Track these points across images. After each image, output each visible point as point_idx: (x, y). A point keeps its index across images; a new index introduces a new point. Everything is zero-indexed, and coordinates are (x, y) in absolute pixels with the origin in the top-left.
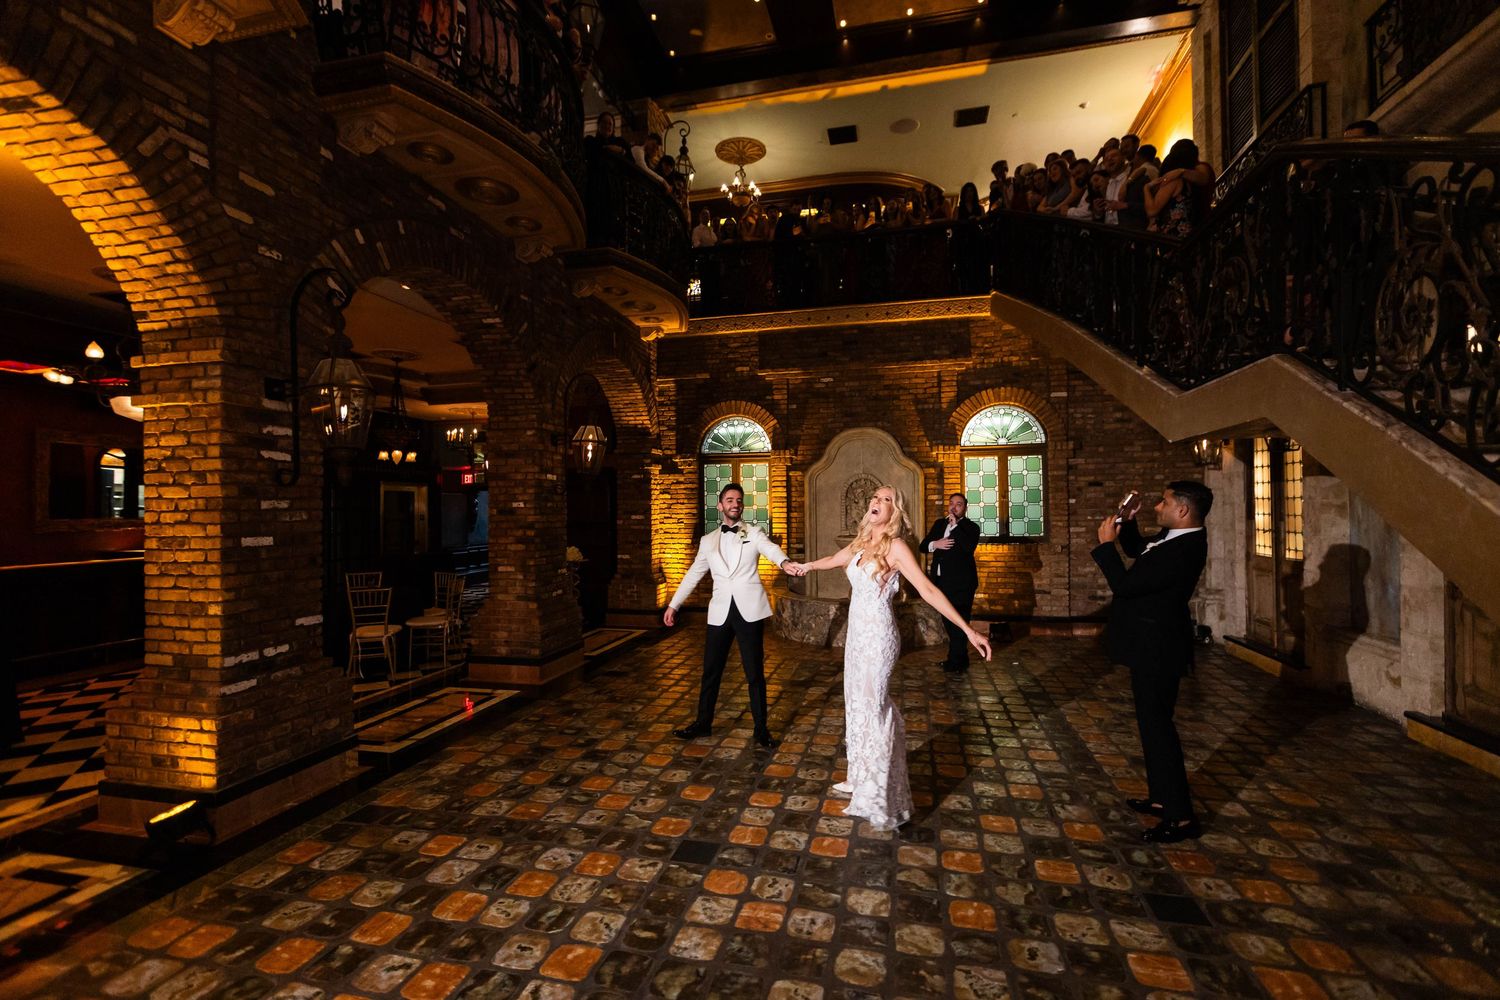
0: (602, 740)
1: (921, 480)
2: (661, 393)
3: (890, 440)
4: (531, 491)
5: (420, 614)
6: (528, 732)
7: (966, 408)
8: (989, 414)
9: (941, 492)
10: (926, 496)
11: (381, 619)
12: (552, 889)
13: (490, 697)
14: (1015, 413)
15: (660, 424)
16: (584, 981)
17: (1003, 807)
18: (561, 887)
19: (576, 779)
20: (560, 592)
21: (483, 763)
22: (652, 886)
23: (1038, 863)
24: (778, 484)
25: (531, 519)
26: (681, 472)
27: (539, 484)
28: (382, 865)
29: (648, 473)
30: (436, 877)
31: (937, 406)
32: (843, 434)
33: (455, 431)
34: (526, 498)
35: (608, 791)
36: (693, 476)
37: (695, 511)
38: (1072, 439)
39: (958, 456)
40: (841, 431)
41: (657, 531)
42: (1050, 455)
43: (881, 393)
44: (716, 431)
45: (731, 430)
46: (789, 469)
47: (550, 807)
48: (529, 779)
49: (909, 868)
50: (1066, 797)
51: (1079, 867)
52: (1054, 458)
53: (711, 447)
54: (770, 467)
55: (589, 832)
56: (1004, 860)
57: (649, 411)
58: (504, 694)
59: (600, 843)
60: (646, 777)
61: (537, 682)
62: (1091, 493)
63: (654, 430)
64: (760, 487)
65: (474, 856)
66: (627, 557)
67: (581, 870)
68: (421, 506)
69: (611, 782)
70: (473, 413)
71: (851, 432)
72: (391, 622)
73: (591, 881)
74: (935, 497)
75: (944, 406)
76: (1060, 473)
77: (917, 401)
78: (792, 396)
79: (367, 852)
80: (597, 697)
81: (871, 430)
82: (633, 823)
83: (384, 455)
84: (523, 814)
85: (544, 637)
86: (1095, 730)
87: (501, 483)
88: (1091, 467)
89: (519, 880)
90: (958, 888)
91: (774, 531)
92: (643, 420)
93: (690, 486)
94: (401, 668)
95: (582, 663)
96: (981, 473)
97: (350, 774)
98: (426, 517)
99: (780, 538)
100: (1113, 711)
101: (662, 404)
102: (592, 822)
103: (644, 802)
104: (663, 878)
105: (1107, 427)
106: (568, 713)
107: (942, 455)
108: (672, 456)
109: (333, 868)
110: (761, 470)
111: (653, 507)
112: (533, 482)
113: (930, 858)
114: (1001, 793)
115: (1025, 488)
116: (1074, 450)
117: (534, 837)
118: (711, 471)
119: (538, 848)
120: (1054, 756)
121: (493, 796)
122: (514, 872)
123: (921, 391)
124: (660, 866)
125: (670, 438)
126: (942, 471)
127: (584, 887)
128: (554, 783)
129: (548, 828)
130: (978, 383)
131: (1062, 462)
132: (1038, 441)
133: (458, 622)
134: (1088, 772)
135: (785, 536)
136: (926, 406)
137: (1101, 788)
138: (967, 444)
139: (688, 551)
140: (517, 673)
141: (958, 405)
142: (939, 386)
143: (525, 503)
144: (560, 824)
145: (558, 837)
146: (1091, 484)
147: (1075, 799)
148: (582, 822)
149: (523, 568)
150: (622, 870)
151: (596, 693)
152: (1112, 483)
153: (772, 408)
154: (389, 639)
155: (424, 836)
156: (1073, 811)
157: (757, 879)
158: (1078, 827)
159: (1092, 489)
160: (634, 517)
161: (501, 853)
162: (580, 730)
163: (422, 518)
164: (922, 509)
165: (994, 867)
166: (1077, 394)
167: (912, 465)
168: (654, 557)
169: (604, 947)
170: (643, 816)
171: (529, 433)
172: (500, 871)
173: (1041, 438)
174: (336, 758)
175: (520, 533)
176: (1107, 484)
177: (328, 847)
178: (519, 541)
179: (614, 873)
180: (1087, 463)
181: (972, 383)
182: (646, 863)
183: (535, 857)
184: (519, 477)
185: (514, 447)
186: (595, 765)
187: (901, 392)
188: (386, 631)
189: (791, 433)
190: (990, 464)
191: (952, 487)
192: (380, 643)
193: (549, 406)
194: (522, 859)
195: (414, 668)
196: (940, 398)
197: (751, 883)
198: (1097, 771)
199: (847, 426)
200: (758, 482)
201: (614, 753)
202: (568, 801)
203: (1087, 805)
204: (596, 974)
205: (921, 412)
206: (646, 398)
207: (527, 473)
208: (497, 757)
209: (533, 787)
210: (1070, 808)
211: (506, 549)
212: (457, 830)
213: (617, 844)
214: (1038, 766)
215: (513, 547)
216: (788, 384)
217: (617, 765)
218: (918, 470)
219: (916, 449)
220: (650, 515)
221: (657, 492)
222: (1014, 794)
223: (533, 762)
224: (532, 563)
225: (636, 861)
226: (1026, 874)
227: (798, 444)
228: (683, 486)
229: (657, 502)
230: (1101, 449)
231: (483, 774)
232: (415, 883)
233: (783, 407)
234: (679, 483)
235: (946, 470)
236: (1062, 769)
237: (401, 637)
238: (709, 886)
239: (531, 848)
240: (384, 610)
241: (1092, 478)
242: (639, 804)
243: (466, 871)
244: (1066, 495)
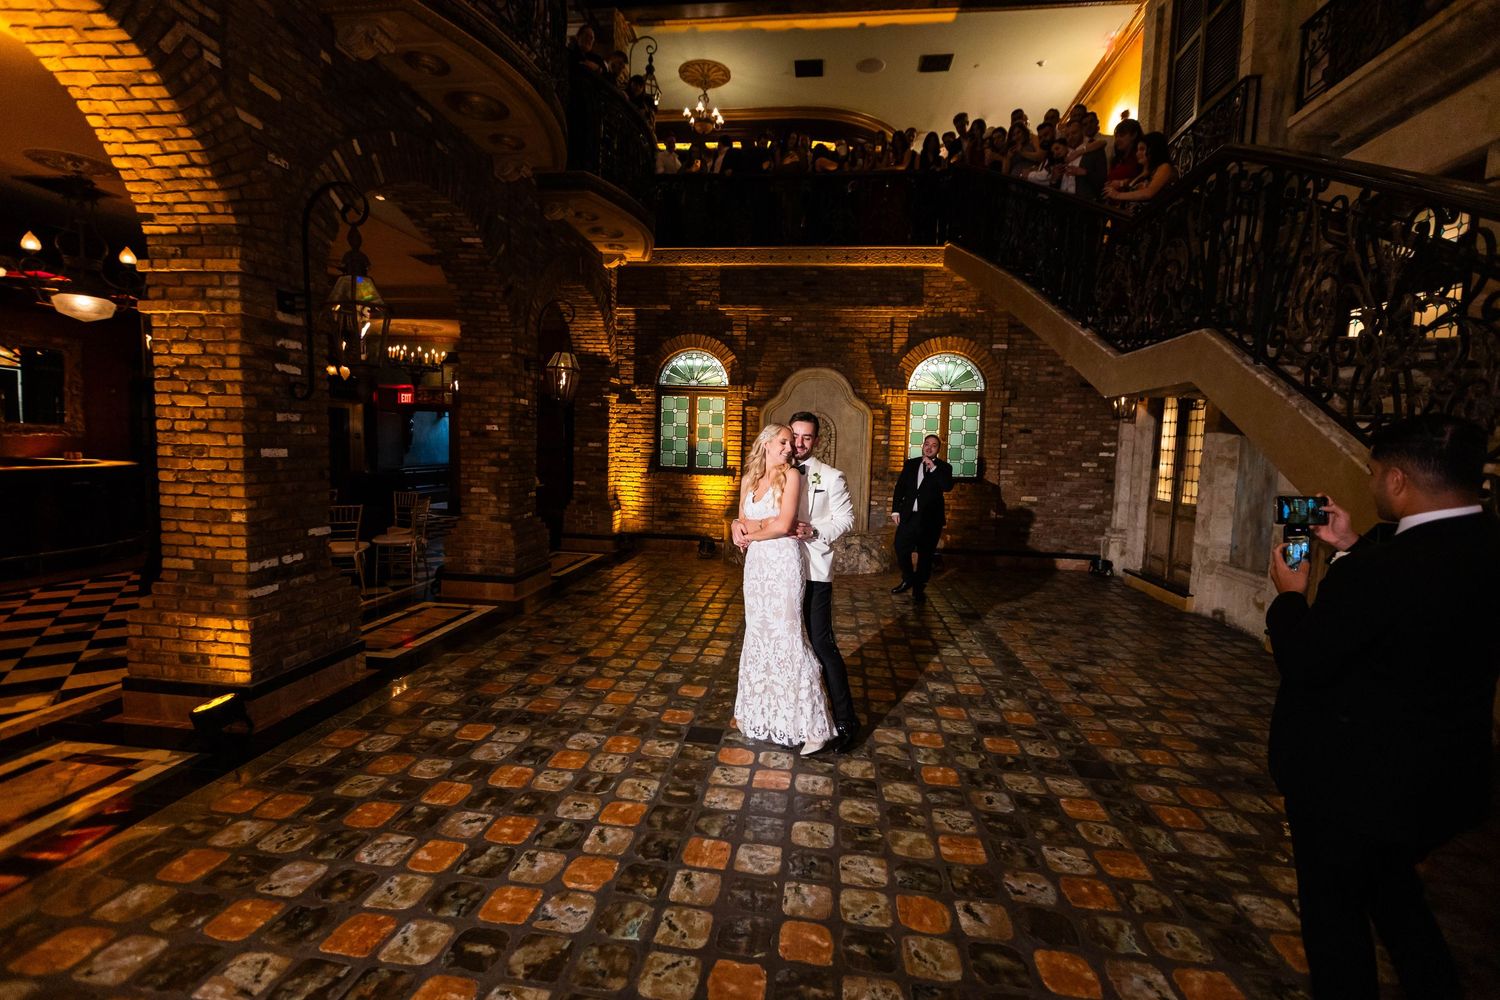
0: (591, 649)
1: (870, 421)
2: (621, 322)
3: (844, 381)
4: (506, 415)
5: (384, 532)
6: (522, 641)
7: (915, 355)
8: (935, 362)
9: (887, 433)
10: (873, 436)
11: (353, 534)
12: (588, 763)
13: (470, 612)
14: (959, 362)
15: (618, 353)
16: (638, 826)
17: (952, 701)
18: (595, 761)
19: (579, 681)
20: (530, 514)
21: (485, 667)
22: (674, 760)
23: (986, 740)
24: (735, 418)
25: (505, 442)
26: (638, 402)
27: (514, 406)
28: (424, 747)
29: (607, 401)
30: (479, 755)
31: (888, 351)
32: (800, 373)
33: (398, 347)
34: (500, 421)
35: (612, 690)
36: (652, 407)
37: (651, 441)
38: (1008, 389)
39: (905, 400)
40: (798, 369)
41: (613, 459)
42: (987, 403)
43: (836, 335)
44: (674, 363)
45: (690, 362)
46: (745, 404)
47: (563, 702)
48: (535, 679)
49: (885, 745)
50: (1003, 693)
51: (1018, 743)
52: (991, 406)
53: (669, 378)
54: (727, 401)
55: (606, 721)
56: (960, 739)
57: (609, 340)
58: (484, 609)
59: (618, 730)
60: (643, 679)
61: (510, 598)
62: (1021, 439)
63: (613, 359)
64: (716, 420)
65: (508, 740)
66: (583, 483)
67: (609, 748)
68: (356, 424)
69: (612, 682)
70: (416, 330)
71: (807, 371)
72: (362, 538)
73: (621, 757)
74: (882, 437)
75: (895, 351)
76: (997, 420)
77: (870, 345)
78: (751, 333)
79: (406, 738)
80: (574, 613)
81: (827, 371)
82: (642, 714)
83: (332, 370)
84: (541, 708)
85: (518, 557)
86: (1021, 644)
87: (474, 405)
88: (1023, 415)
89: (556, 756)
90: (926, 758)
91: (729, 463)
92: (604, 348)
93: (647, 416)
94: (370, 584)
95: (550, 582)
96: (925, 417)
97: (360, 676)
98: (362, 435)
99: (734, 470)
100: (1036, 629)
101: (620, 333)
102: (606, 714)
103: (647, 698)
104: (682, 754)
105: (1039, 379)
106: (553, 626)
107: (890, 398)
108: (629, 387)
109: (380, 750)
110: (718, 404)
111: (611, 435)
112: (508, 406)
113: (901, 738)
114: (950, 690)
115: (963, 432)
116: (1009, 399)
117: (557, 725)
118: (669, 403)
119: (564, 733)
120: (990, 662)
121: (506, 694)
122: (550, 752)
123: (875, 336)
124: (677, 745)
125: (629, 368)
126: (889, 413)
127: (616, 762)
128: (560, 682)
129: (567, 718)
130: (927, 331)
131: (998, 410)
132: (978, 389)
133: (424, 541)
134: (1020, 674)
135: (739, 468)
136: (878, 350)
137: (1030, 686)
138: (914, 388)
139: (643, 480)
140: (489, 589)
141: (908, 352)
142: (892, 332)
143: (499, 425)
144: (576, 714)
145: (580, 725)
146: (1022, 431)
147: (1010, 694)
148: (597, 712)
149: (498, 491)
150: (644, 748)
151: (572, 609)
152: (1040, 431)
153: (731, 343)
154: (360, 555)
155: (454, 725)
156: (1010, 703)
157: (762, 755)
158: (1014, 714)
159: (1022, 436)
160: (591, 444)
161: (531, 738)
162: (568, 641)
163: (358, 436)
164: (869, 448)
165: (952, 743)
166: (1017, 347)
167: (862, 405)
168: (610, 484)
169: (647, 802)
170: (648, 708)
171: (504, 357)
172: (536, 750)
173: (980, 387)
174: (347, 661)
175: (493, 455)
176: (1036, 431)
177: (367, 734)
178: (492, 463)
179: (639, 750)
180: (1019, 412)
181: (921, 330)
182: (663, 743)
183: (564, 740)
184: (493, 400)
185: (489, 370)
186: (593, 670)
187: (856, 335)
188: (357, 548)
189: (748, 369)
190: (933, 408)
191: (898, 428)
192: (352, 559)
193: (522, 330)
194: (553, 741)
195: (381, 584)
196: (892, 343)
197: (757, 758)
198: (1026, 675)
199: (803, 365)
200: (714, 415)
201: (608, 659)
202: (577, 698)
203: (1022, 699)
204: (647, 820)
205: (873, 356)
206: (606, 326)
207: (502, 396)
208: (497, 663)
209: (541, 687)
210: (1007, 701)
211: (479, 470)
212: (485, 719)
213: (633, 730)
214: (979, 670)
215: (487, 469)
216: (748, 321)
217: (613, 668)
218: (868, 411)
219: (866, 391)
220: (608, 443)
221: (614, 421)
222: (962, 691)
223: (532, 666)
224: (506, 485)
225: (656, 742)
226: (977, 748)
227: (755, 381)
228: (640, 416)
229: (614, 431)
230: (1033, 400)
231: (490, 675)
232: (462, 760)
233: (742, 343)
234: (636, 412)
235: (893, 412)
236: (998, 673)
237: (369, 552)
238: (720, 759)
239: (557, 733)
240: (355, 526)
241: (1023, 426)
242: (644, 700)
243: (505, 751)
244: (999, 440)
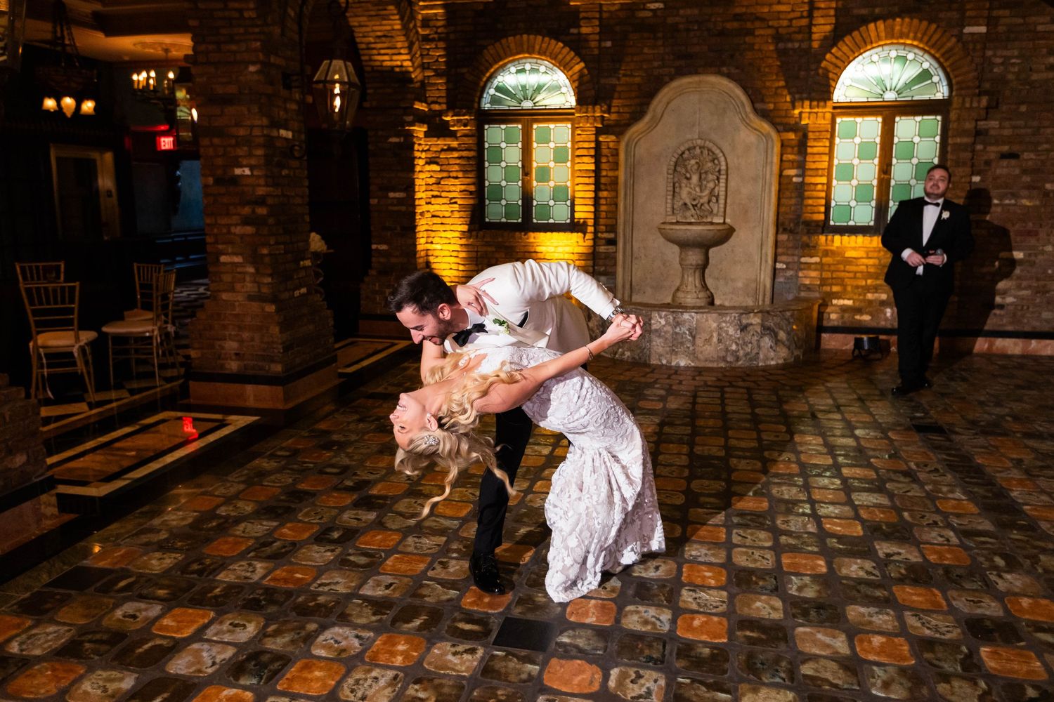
0: (376, 482)
1: (777, 149)
2: (426, 22)
3: (738, 92)
4: (260, 152)
5: (119, 318)
6: (280, 470)
7: (845, 49)
8: (875, 58)
9: (802, 166)
10: (781, 171)
11: (70, 322)
12: (339, 683)
13: (222, 424)
14: (911, 56)
15: (424, 67)
17: (918, 575)
18: (351, 681)
19: (350, 535)
20: (304, 290)
21: (222, 511)
22: (474, 681)
23: (984, 651)
24: (584, 152)
25: (261, 191)
26: (453, 135)
27: (270, 142)
28: (104, 648)
29: (410, 135)
30: (179, 666)
31: (804, 45)
32: (675, 84)
33: (144, 74)
34: (253, 162)
35: (394, 551)
36: (470, 141)
37: (472, 188)
38: (986, 93)
39: (828, 116)
40: (672, 79)
41: (422, 214)
42: (953, 115)
43: (729, 26)
44: (500, 78)
45: (524, 79)
46: (599, 132)
47: (321, 571)
48: (287, 532)
49: (815, 658)
50: (999, 561)
51: (1040, 657)
52: (958, 119)
53: (494, 100)
54: (574, 129)
55: (379, 606)
56: (939, 648)
57: (410, 48)
58: (239, 422)
59: (394, 621)
60: (442, 532)
61: (280, 406)
62: (1003, 169)
63: (416, 75)
64: (559, 156)
65: (227, 638)
66: (384, 247)
67: (374, 658)
68: (107, 181)
69: (396, 537)
70: (167, 51)
71: (686, 80)
72: (83, 327)
73: (391, 674)
74: (792, 172)
75: (815, 45)
76: (965, 140)
77: (778, 38)
78: (606, 30)
79: (83, 631)
80: (361, 425)
81: (713, 79)
82: (436, 594)
83: (50, 103)
84: (286, 581)
85: (287, 348)
86: (1016, 474)
87: (216, 141)
88: (1007, 132)
89: (293, 671)
90: (886, 685)
91: (577, 215)
92: (402, 60)
93: (465, 154)
94: (102, 386)
95: (337, 382)
96: (857, 140)
97: (48, 524)
98: (114, 191)
99: (585, 224)
100: (1034, 450)
101: (426, 39)
102: (380, 592)
103: (444, 565)
104: (487, 670)
105: (1035, 77)
106: (328, 446)
107: (808, 115)
108: (441, 113)
109: (38, 652)
110: (561, 133)
111: (418, 182)
112: (261, 140)
113: (840, 644)
114: (914, 557)
115: (915, 161)
116: (987, 108)
117: (305, 612)
118: (495, 134)
119: (312, 627)
120: (972, 508)
121: (242, 556)
122: (284, 660)
123: (785, 23)
124: (480, 652)
125: (439, 87)
126: (805, 136)
127: (382, 682)
128: (321, 538)
129: (321, 599)
130: (864, 11)
131: (969, 125)
132: (939, 96)
133: (171, 329)
134: (1021, 528)
135: (591, 222)
136: (790, 45)
137: (1044, 551)
138: (842, 99)
139: (463, 241)
140: (252, 394)
141: (834, 44)
142: (810, 16)
143: (252, 168)
144: (337, 593)
145: (337, 612)
146: (1004, 156)
147: (1012, 565)
148: (367, 591)
149: (255, 259)
150: (429, 658)
151: (360, 421)
152: (1032, 156)
153: (578, 46)
154: (82, 349)
155: (156, 610)
156: (1012, 581)
157: (615, 672)
158: (1025, 602)
159: (1005, 163)
160: (391, 195)
161: (263, 634)
162: (345, 470)
163: (109, 194)
164: (775, 188)
165: (928, 655)
166: (1001, 29)
167: (766, 127)
168: (419, 248)
170: (446, 584)
171: (252, 68)
172: (265, 658)
173: (942, 92)
174: (27, 506)
175: (247, 210)
176: (1026, 155)
177: (29, 623)
178: (246, 221)
179: (420, 662)
180: (1001, 127)
181: (856, 12)
182: (460, 648)
183: (309, 639)
184: (242, 132)
185: (232, 89)
186: (372, 516)
187: (757, 24)
188: (77, 339)
189: (603, 81)
190: (871, 127)
191: (817, 158)
192: (71, 354)
193: (277, 30)
194: (293, 642)
195: (119, 386)
196: (811, 33)
197: (606, 677)
198: (1031, 527)
199: (680, 73)
200: (556, 150)
201: (396, 499)
202: (343, 563)
203: (1030, 572)
205: (782, 53)
206: (405, 27)
207: (252, 127)
208: (240, 504)
209: (294, 544)
210: (1008, 576)
211: (229, 232)
212: (199, 601)
213: (417, 623)
214: (955, 521)
215: (238, 230)
216: (601, 12)
217: (401, 514)
218: (774, 134)
219: (771, 106)
220: (414, 192)
221: (421, 162)
222: (933, 558)
223: (289, 510)
224: (265, 251)
225: (447, 646)
226: (971, 667)
227: (612, 98)
228: (456, 154)
229: (422, 176)
230: (1023, 108)
231: (226, 525)
232: (152, 674)
233: (593, 44)
234: (450, 149)
235: (811, 135)
236: (986, 525)
237: (97, 346)
238: (549, 681)
239: (303, 628)
240: (71, 311)
241: (1006, 148)
242: (439, 568)
243: (219, 658)
244: (968, 170)
